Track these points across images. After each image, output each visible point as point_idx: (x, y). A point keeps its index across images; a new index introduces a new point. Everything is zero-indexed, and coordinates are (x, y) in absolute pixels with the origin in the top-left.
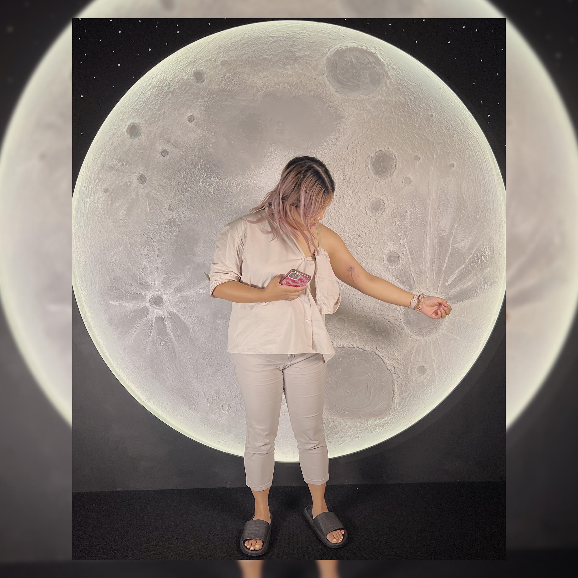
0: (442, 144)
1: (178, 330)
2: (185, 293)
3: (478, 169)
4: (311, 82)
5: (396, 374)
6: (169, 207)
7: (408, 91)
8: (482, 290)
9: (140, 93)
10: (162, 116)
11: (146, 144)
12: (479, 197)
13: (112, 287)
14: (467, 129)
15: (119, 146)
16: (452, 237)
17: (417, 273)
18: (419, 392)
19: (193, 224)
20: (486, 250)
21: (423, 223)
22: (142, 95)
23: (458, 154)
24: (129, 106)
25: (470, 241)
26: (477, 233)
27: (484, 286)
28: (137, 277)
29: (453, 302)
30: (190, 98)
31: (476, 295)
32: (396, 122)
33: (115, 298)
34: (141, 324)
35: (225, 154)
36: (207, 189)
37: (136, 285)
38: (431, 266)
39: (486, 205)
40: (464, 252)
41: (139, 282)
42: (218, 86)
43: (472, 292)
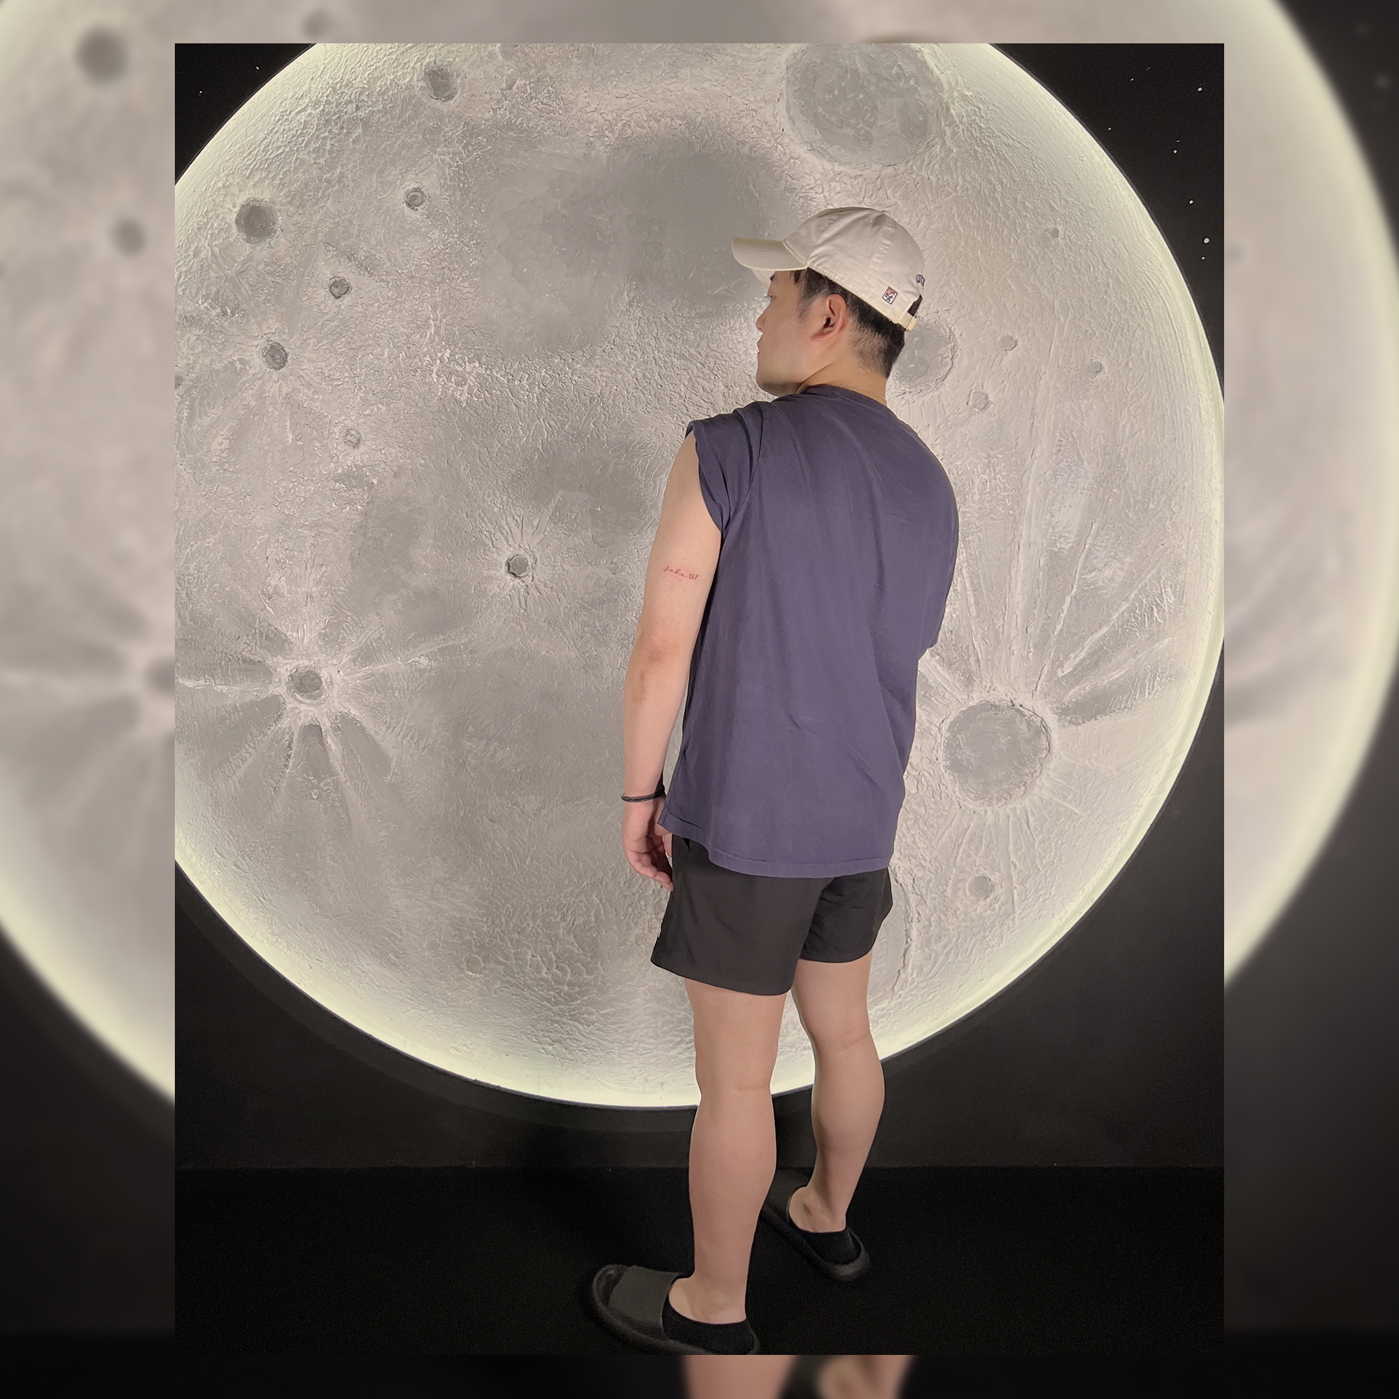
0: (1074, 310)
1: (358, 761)
2: (380, 667)
3: (1161, 381)
4: (743, 119)
5: (915, 895)
6: (346, 436)
7: (998, 160)
8: (1146, 694)
9: (277, 118)
10: (335, 185)
11: (288, 260)
12: (1158, 455)
13: (186, 640)
14: (1141, 272)
15: (215, 262)
16: (1084, 555)
17: (987, 641)
18: (971, 941)
19: (408, 484)
20: (1165, 591)
21: (1012, 515)
22: (282, 124)
23: (1114, 341)
24: (244, 152)
25: (1126, 567)
26: (1145, 548)
27: (1152, 683)
28: (254, 617)
29: (1073, 719)
30: (414, 139)
31: (1132, 705)
32: (962, 243)
33: (194, 669)
34: (262, 742)
35: (504, 301)
36: (450, 391)
37: (250, 638)
38: (1023, 627)
39: (1174, 477)
40: (1109, 596)
41: (257, 631)
42: (492, 113)
43: (1121, 697)
